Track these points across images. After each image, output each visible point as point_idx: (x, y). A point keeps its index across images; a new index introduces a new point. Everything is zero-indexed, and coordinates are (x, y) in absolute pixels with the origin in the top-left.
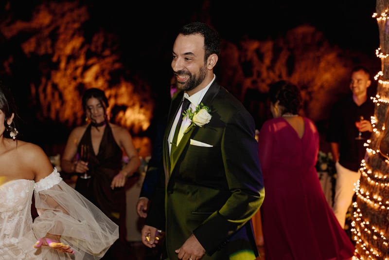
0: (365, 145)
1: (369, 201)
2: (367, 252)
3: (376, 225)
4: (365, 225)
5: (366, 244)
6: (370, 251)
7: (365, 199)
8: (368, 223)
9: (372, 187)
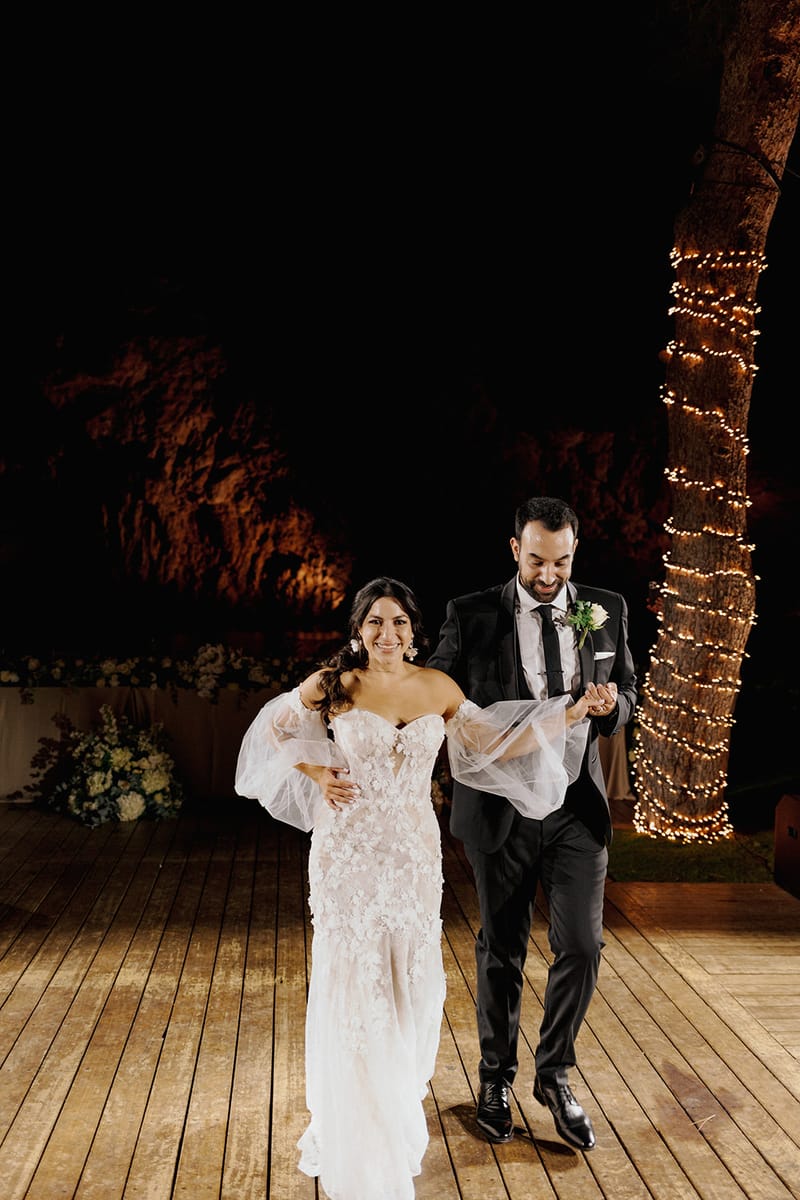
0: (651, 651)
1: (651, 730)
2: (651, 804)
3: (661, 765)
4: (647, 764)
5: (649, 792)
6: (654, 802)
8: (650, 762)
9: (657, 709)
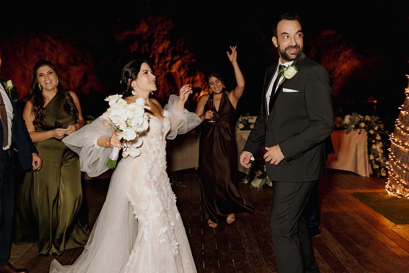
0: (399, 108)
1: (401, 146)
2: (398, 182)
3: (406, 163)
4: (398, 163)
5: (397, 176)
6: (400, 181)
7: (398, 146)
8: (399, 162)
9: (404, 137)
